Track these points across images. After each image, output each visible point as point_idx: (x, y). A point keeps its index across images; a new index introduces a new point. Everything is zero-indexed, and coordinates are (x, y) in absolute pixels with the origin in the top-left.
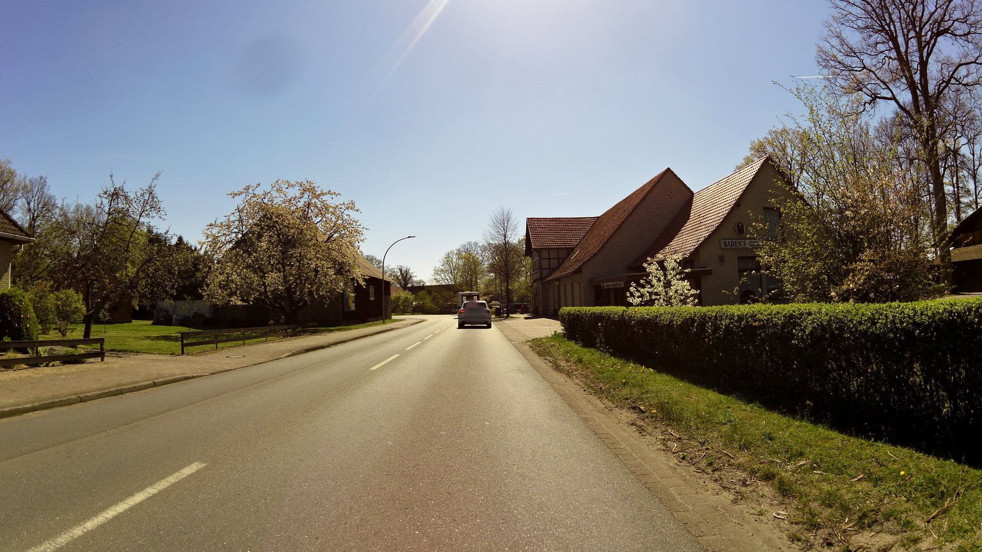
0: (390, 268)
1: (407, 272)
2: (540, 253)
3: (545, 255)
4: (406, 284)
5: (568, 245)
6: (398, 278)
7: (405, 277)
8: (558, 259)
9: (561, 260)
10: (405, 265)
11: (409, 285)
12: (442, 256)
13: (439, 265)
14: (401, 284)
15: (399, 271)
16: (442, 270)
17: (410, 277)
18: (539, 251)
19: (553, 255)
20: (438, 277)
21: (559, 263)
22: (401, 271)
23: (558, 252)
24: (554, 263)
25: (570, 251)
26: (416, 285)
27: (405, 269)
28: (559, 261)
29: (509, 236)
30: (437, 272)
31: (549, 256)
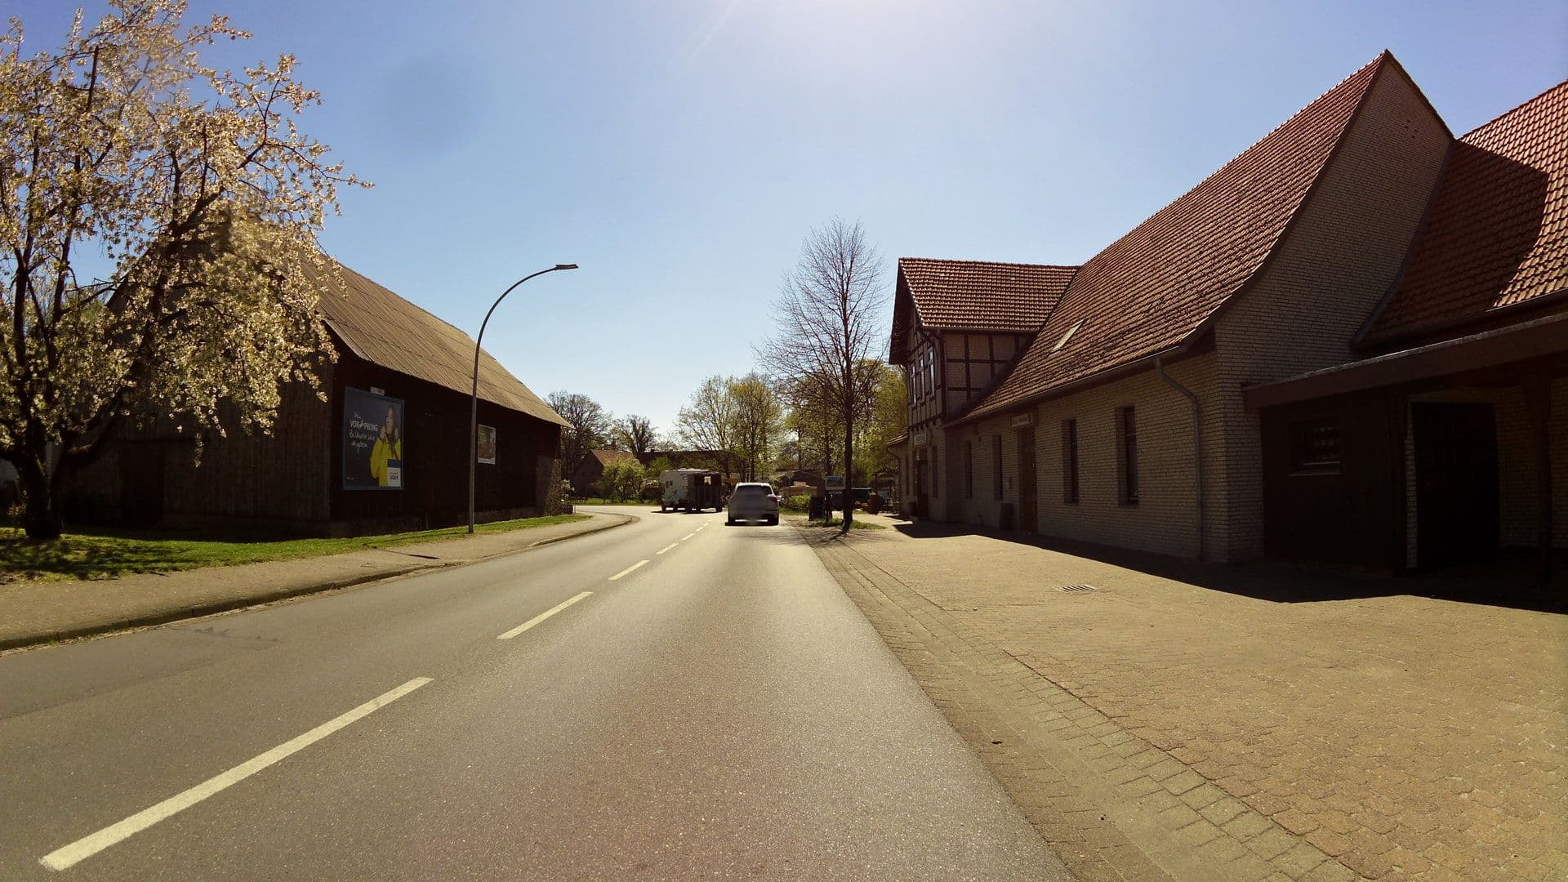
0: (614, 418)
1: (644, 427)
2: (941, 345)
3: (955, 349)
4: (642, 449)
5: (1020, 326)
6: (629, 437)
7: (640, 436)
8: (992, 361)
9: (998, 367)
10: (642, 415)
11: (648, 450)
12: (697, 386)
13: (690, 405)
14: (632, 447)
15: (631, 425)
16: (695, 416)
17: (650, 436)
18: (937, 337)
19: (979, 349)
20: (687, 429)
21: (993, 374)
22: (634, 426)
23: (991, 344)
24: (981, 374)
25: (1024, 340)
26: (658, 449)
27: (641, 422)
28: (993, 368)
29: (855, 297)
30: (685, 418)
31: (967, 354)
